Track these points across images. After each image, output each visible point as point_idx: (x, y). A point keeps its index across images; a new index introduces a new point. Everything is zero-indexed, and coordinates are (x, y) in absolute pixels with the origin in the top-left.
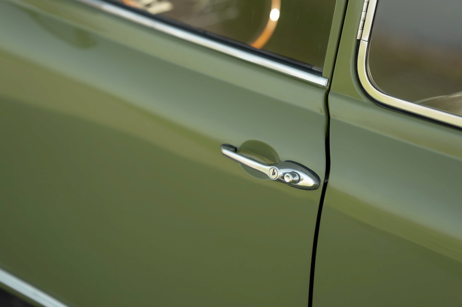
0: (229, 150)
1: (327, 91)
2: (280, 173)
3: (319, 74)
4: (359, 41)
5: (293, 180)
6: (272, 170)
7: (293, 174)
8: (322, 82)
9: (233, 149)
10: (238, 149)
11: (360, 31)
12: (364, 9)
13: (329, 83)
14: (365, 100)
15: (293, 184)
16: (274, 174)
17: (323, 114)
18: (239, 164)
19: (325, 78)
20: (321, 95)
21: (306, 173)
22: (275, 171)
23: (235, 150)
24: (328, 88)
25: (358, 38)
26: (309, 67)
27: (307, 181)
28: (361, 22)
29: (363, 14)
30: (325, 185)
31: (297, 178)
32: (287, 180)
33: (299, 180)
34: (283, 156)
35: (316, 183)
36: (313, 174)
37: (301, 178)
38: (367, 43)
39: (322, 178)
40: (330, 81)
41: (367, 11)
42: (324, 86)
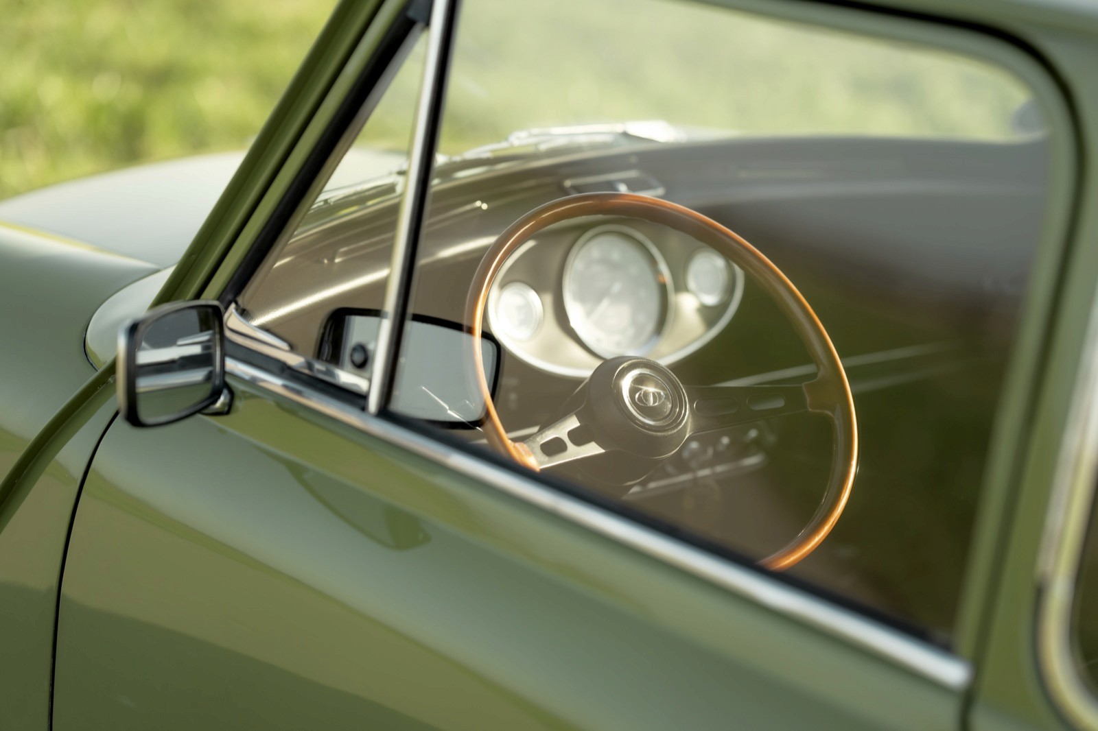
1: (967, 698)
3: (946, 648)
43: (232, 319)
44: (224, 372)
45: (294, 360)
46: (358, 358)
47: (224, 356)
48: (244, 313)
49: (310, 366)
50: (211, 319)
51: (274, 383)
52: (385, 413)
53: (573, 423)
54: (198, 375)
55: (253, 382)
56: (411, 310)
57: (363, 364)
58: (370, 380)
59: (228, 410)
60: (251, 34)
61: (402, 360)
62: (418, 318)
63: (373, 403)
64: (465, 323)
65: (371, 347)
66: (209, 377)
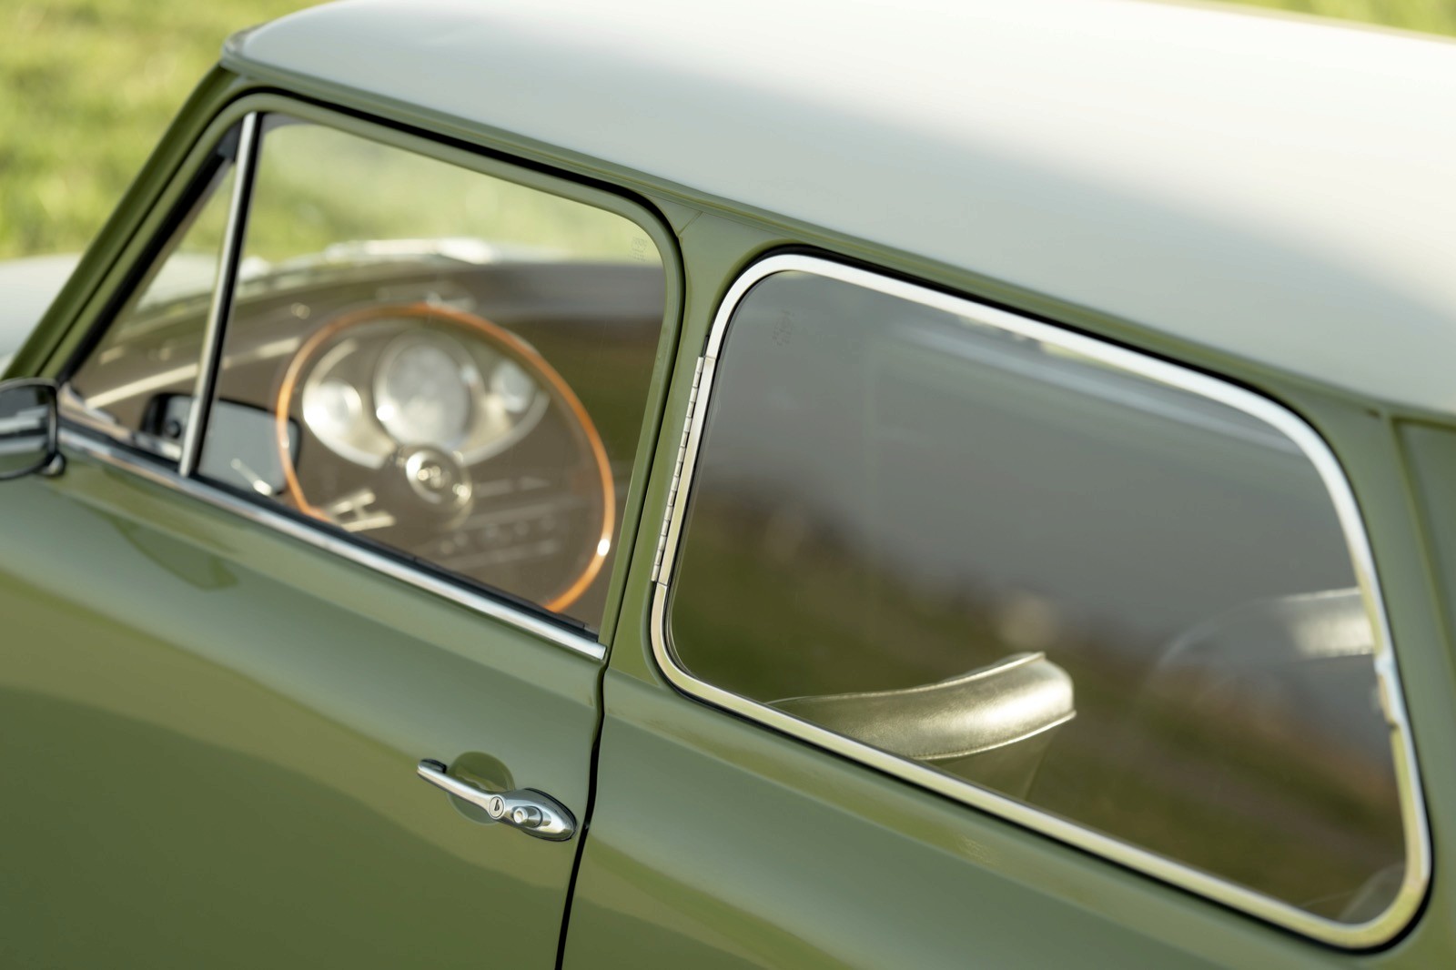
0: (430, 767)
1: (603, 668)
2: (507, 807)
3: (593, 638)
4: (654, 585)
5: (528, 820)
6: (495, 801)
7: (531, 811)
8: (597, 651)
9: (440, 769)
10: (448, 769)
11: (656, 568)
12: (663, 532)
13: (607, 655)
14: (661, 685)
15: (528, 829)
16: (497, 808)
17: (593, 707)
18: (448, 794)
19: (602, 645)
20: (591, 675)
21: (556, 812)
22: (500, 803)
23: (444, 770)
24: (605, 662)
25: (653, 579)
26: (581, 626)
27: (556, 824)
28: (659, 554)
29: (662, 539)
30: (585, 833)
31: (536, 818)
32: (518, 819)
33: (540, 823)
34: (521, 780)
35: (569, 828)
36: (566, 813)
37: (545, 819)
38: (666, 588)
39: (581, 819)
40: (609, 652)
41: (667, 535)
42: (599, 659)
43: (66, 399)
44: (57, 442)
45: (121, 433)
46: (173, 430)
47: (58, 427)
48: (79, 394)
49: (134, 438)
50: (47, 396)
51: (102, 451)
52: (194, 474)
53: (366, 498)
54: (34, 444)
55: (85, 452)
56: (218, 391)
57: (178, 435)
58: (182, 447)
59: (61, 473)
60: (103, 117)
61: (211, 434)
62: (224, 400)
63: (184, 468)
64: (269, 405)
65: (183, 421)
66: (45, 446)
